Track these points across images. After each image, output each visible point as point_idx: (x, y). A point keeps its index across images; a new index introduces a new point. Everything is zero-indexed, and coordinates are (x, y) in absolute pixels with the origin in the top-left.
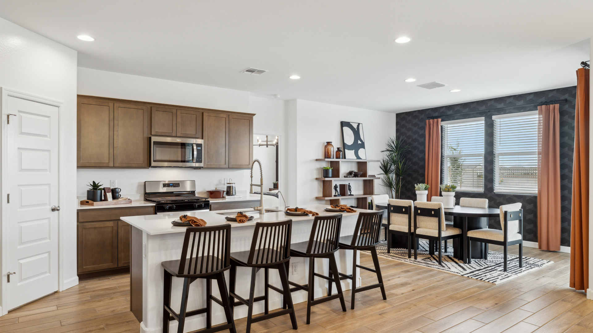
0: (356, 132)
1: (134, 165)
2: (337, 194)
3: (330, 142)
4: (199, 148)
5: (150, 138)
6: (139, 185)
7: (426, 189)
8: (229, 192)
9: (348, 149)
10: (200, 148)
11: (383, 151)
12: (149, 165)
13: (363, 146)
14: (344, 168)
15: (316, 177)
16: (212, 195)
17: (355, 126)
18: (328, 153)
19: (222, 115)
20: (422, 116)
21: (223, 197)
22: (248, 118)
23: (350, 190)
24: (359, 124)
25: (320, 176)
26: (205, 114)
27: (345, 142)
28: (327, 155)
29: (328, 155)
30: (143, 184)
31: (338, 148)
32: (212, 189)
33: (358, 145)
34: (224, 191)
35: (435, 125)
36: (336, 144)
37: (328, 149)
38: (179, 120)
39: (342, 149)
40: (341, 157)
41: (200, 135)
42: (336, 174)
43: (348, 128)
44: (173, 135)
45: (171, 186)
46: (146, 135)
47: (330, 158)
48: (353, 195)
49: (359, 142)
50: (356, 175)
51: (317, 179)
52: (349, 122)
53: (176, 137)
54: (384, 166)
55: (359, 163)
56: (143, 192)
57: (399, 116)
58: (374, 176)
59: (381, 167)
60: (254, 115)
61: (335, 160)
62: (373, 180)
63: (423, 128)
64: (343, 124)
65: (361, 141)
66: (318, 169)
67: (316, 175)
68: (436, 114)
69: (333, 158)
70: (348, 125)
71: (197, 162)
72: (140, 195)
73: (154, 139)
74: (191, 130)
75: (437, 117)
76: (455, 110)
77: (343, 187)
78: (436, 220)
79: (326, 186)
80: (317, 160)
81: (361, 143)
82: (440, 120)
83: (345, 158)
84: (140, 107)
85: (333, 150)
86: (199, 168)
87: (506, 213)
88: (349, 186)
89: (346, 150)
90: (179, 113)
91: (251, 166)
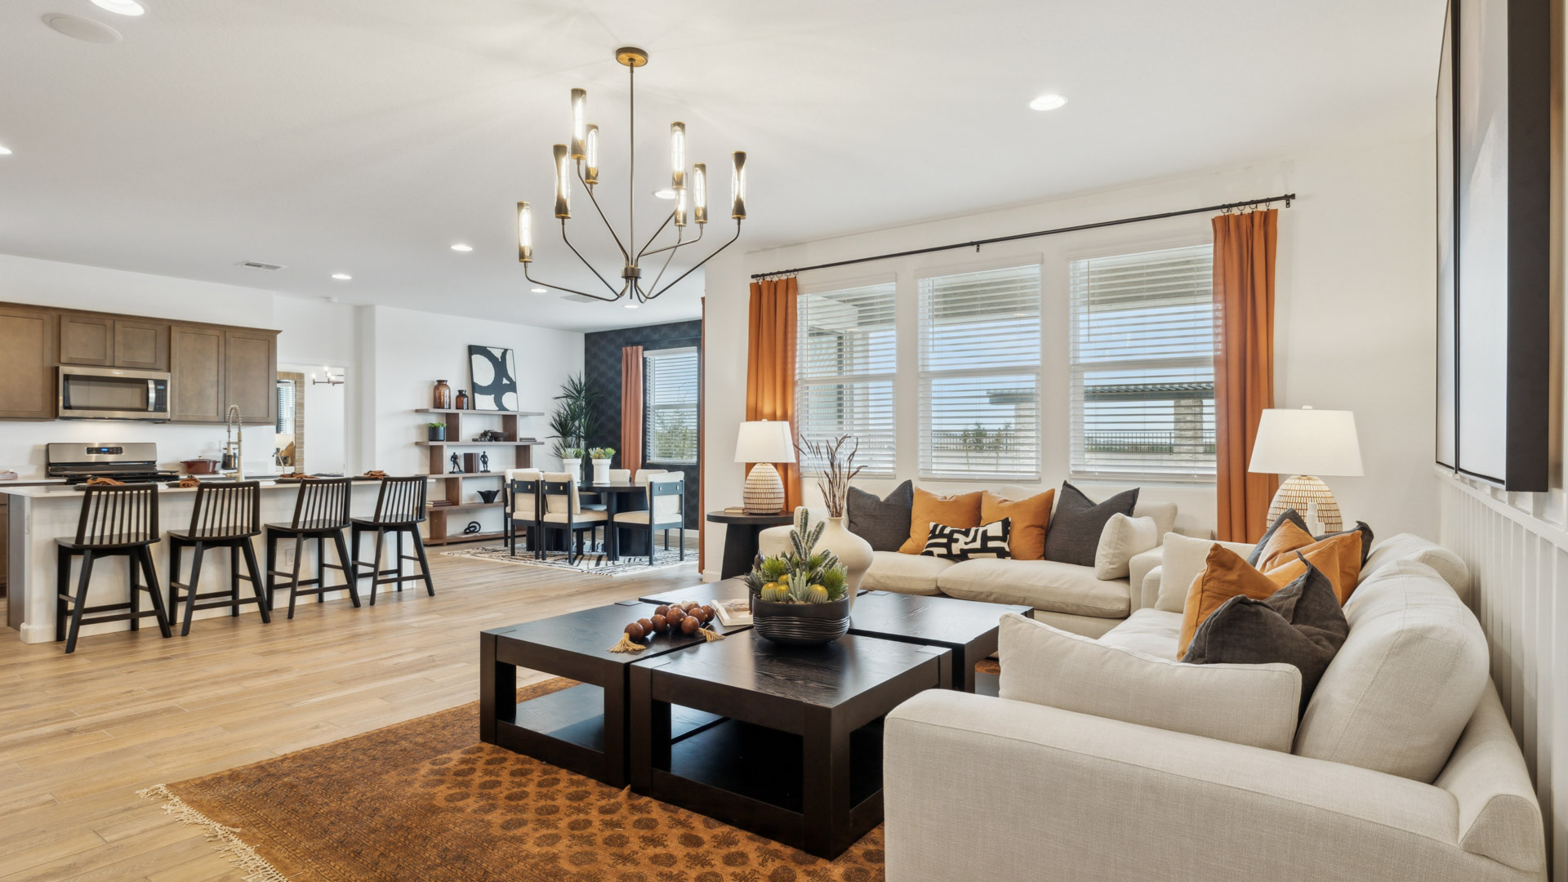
0: (500, 365)
1: (22, 415)
2: (456, 470)
3: (444, 381)
4: (160, 387)
5: (57, 369)
6: (35, 450)
7: (577, 456)
8: (226, 464)
9: (481, 394)
10: (162, 387)
11: (557, 398)
12: (54, 415)
13: (512, 387)
14: (470, 427)
15: (415, 441)
16: (191, 470)
17: (498, 354)
18: (440, 398)
19: (211, 332)
20: (620, 340)
21: (214, 472)
22: (267, 338)
23: (485, 463)
24: (506, 350)
25: (424, 438)
26: (174, 329)
27: (475, 381)
28: (438, 403)
29: (440, 402)
30: (44, 448)
31: (460, 392)
32: (192, 456)
33: (502, 385)
34: (215, 463)
35: (634, 355)
36: (456, 383)
37: (440, 393)
38: (119, 338)
39: (468, 393)
40: (465, 406)
41: (163, 363)
42: (453, 434)
43: (482, 357)
44: (107, 364)
45: (105, 453)
46: (49, 362)
47: (443, 408)
48: (489, 472)
49: (505, 381)
50: (494, 437)
51: (417, 444)
52: (485, 348)
53: (113, 367)
54: (561, 424)
55: (505, 417)
56: (42, 462)
57: (589, 337)
58: (534, 439)
59: (553, 426)
60: (279, 332)
61: (453, 410)
62: (529, 446)
63: (619, 360)
64: (473, 350)
65: (509, 379)
66: (420, 427)
67: (415, 436)
68: (638, 338)
69: (450, 408)
70: (483, 351)
71: (156, 410)
72: (36, 467)
73: (65, 370)
74: (145, 356)
75: (637, 344)
76: (663, 332)
77: (469, 458)
78: (565, 498)
79: (435, 455)
80: (417, 411)
81: (508, 383)
82: (640, 348)
83: (474, 409)
84: (35, 315)
85: (450, 394)
86: (163, 421)
87: (651, 483)
88: (484, 456)
89: (476, 394)
90: (118, 326)
91: (273, 417)
